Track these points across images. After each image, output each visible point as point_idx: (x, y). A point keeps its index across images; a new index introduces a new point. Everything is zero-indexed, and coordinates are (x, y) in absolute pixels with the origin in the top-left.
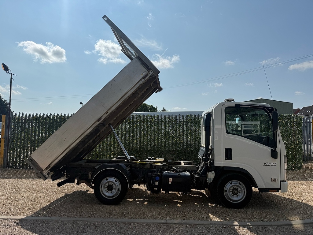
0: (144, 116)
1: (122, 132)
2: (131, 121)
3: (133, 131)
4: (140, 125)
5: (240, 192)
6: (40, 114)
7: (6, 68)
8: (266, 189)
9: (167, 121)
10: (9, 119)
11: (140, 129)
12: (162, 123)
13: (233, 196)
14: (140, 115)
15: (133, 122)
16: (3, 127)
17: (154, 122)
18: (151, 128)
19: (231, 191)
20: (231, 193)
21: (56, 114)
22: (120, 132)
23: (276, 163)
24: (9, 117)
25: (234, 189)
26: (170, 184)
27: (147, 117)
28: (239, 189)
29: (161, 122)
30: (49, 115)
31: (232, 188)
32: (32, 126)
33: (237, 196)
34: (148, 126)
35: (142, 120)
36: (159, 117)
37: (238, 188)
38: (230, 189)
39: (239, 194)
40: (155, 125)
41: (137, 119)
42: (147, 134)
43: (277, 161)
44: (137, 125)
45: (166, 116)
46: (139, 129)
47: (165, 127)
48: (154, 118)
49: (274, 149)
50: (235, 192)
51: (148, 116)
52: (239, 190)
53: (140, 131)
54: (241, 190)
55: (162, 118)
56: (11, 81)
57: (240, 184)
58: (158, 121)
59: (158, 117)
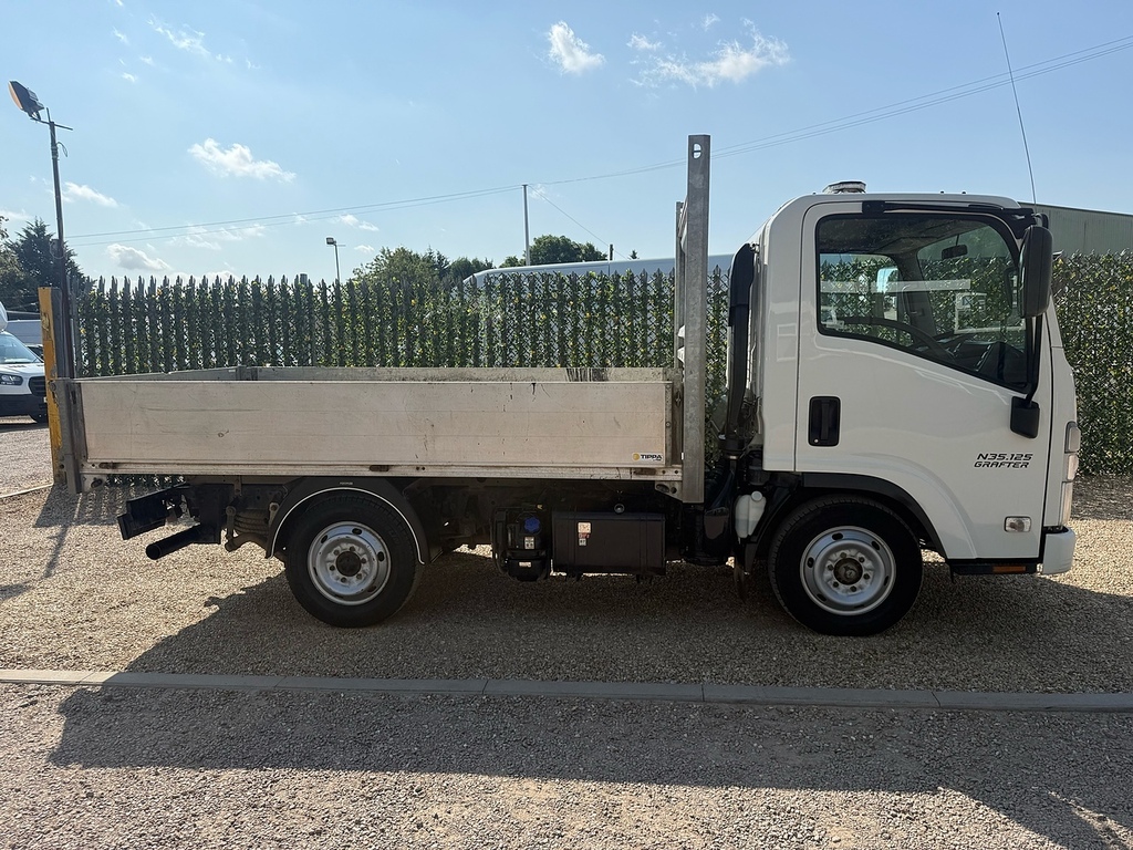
0: (573, 279)
1: (491, 343)
2: (524, 301)
3: (535, 339)
4: (561, 314)
5: (867, 577)
6: (178, 281)
7: (28, 102)
8: (979, 560)
9: (666, 295)
10: (67, 304)
11: (561, 331)
12: (645, 304)
13: (836, 585)
14: (558, 275)
15: (533, 301)
16: (49, 333)
17: (617, 300)
18: (602, 326)
19: (830, 568)
20: (829, 574)
21: (238, 280)
22: (484, 344)
23: (1028, 457)
24: (65, 295)
25: (845, 560)
26: (584, 544)
27: (587, 283)
28: (867, 564)
29: (644, 298)
30: (210, 285)
31: (839, 554)
32: (153, 327)
33: (854, 589)
34: (590, 318)
35: (568, 293)
36: (636, 280)
37: (862, 560)
38: (827, 557)
39: (862, 581)
40: (619, 313)
41: (546, 290)
42: (589, 350)
43: (1036, 446)
44: (548, 317)
45: (661, 275)
46: (556, 329)
47: (660, 320)
48: (616, 284)
49: (1024, 396)
50: (848, 572)
51: (591, 277)
52: (867, 569)
53: (563, 339)
54: (875, 569)
55: (645, 284)
56: (55, 152)
57: (875, 546)
58: (631, 295)
59: (630, 280)
